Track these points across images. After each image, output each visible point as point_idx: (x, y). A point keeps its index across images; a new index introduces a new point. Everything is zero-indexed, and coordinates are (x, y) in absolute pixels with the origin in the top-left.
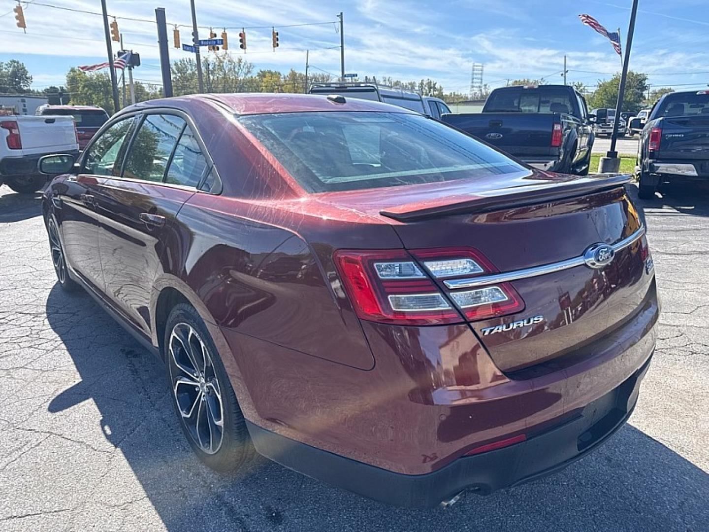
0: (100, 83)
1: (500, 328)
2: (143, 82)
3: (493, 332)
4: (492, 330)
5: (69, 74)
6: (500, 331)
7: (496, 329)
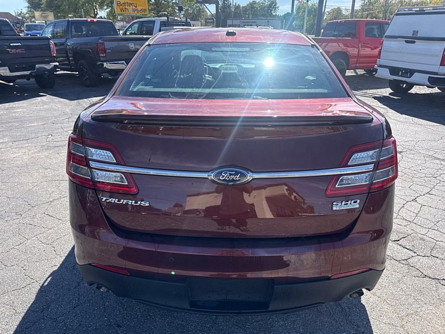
0: (313, 10)
1: (114, 200)
2: (342, 8)
3: (108, 201)
4: (108, 199)
5: (297, 4)
6: (113, 202)
7: (111, 199)
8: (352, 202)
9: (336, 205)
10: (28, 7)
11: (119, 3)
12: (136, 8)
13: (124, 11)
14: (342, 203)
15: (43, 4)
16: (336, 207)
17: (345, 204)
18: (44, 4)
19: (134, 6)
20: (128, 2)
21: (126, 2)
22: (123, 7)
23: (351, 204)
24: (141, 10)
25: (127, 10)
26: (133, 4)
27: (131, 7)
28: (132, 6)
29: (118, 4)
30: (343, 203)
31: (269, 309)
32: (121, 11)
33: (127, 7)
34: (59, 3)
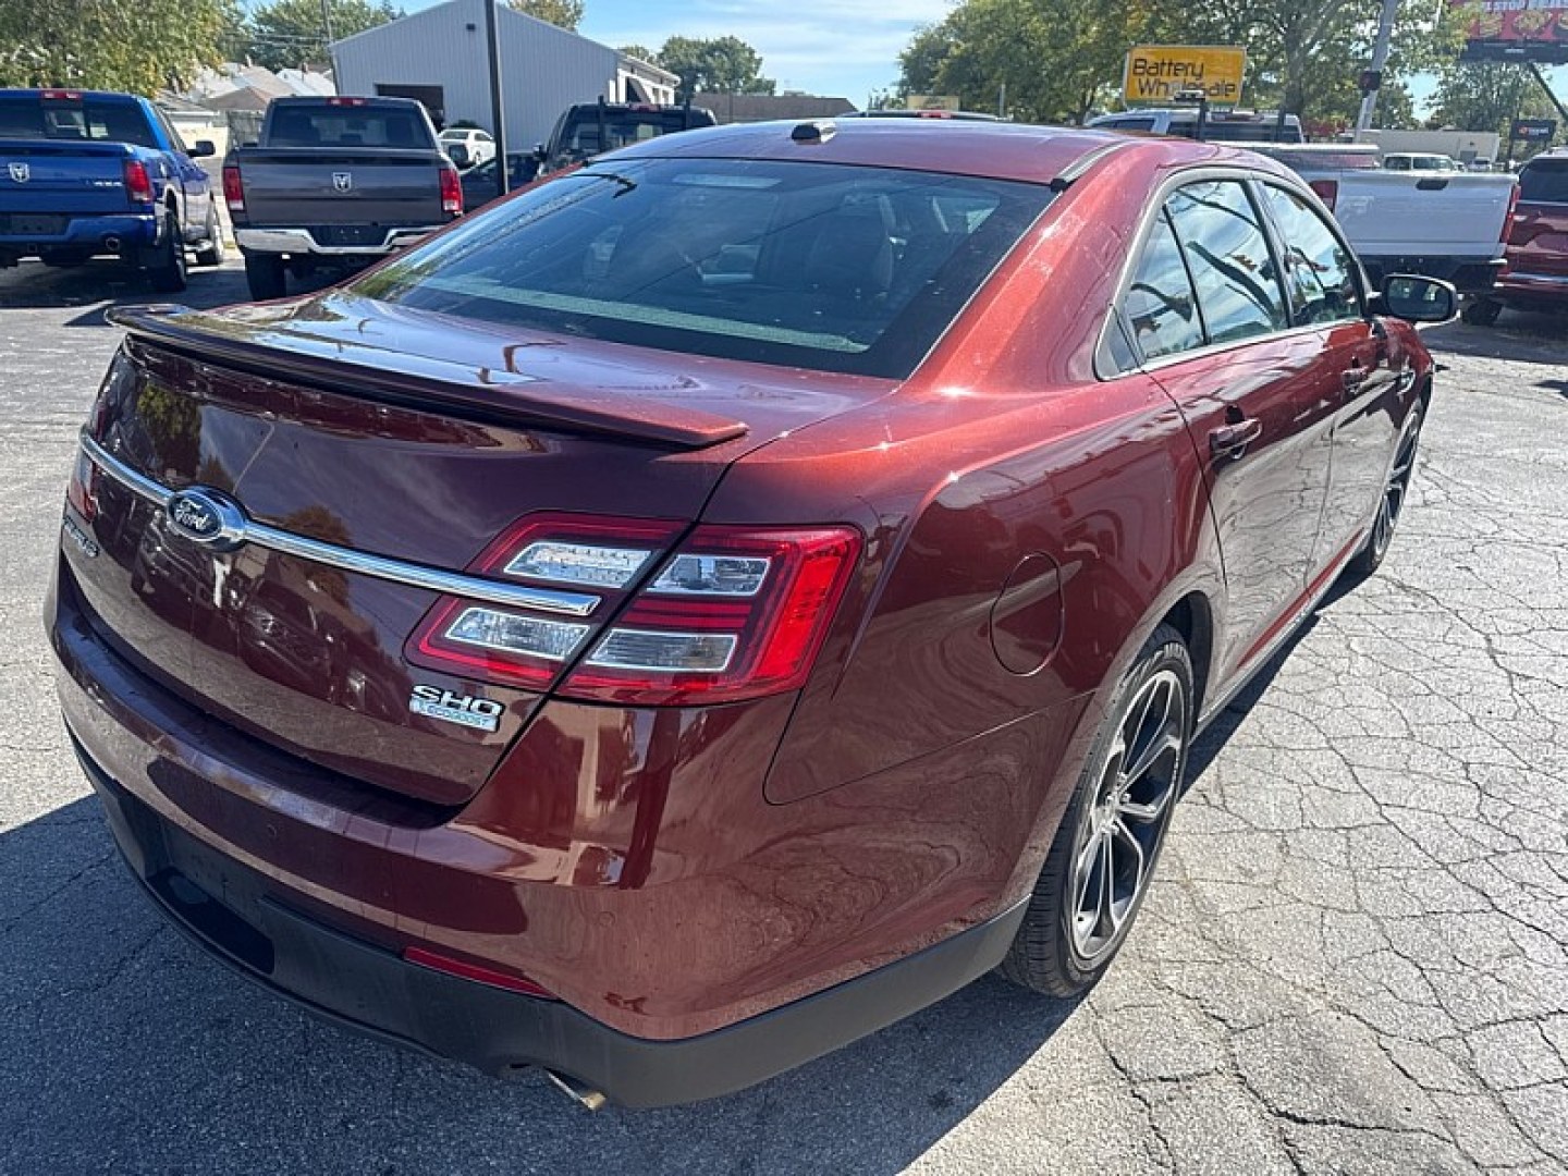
8: (477, 703)
9: (422, 696)
10: (902, 84)
11: (1142, 64)
12: (1198, 82)
13: (1151, 91)
14: (441, 696)
15: (937, 72)
16: (421, 704)
17: (450, 704)
18: (941, 73)
19: (1193, 74)
20: (1174, 62)
21: (1167, 61)
22: (1152, 79)
23: (469, 709)
24: (1217, 86)
25: (1163, 88)
26: (1190, 69)
27: (1181, 77)
28: (1187, 74)
29: (1136, 67)
30: (447, 697)
31: (272, 977)
32: (1142, 91)
33: (1164, 79)
34: (985, 72)
